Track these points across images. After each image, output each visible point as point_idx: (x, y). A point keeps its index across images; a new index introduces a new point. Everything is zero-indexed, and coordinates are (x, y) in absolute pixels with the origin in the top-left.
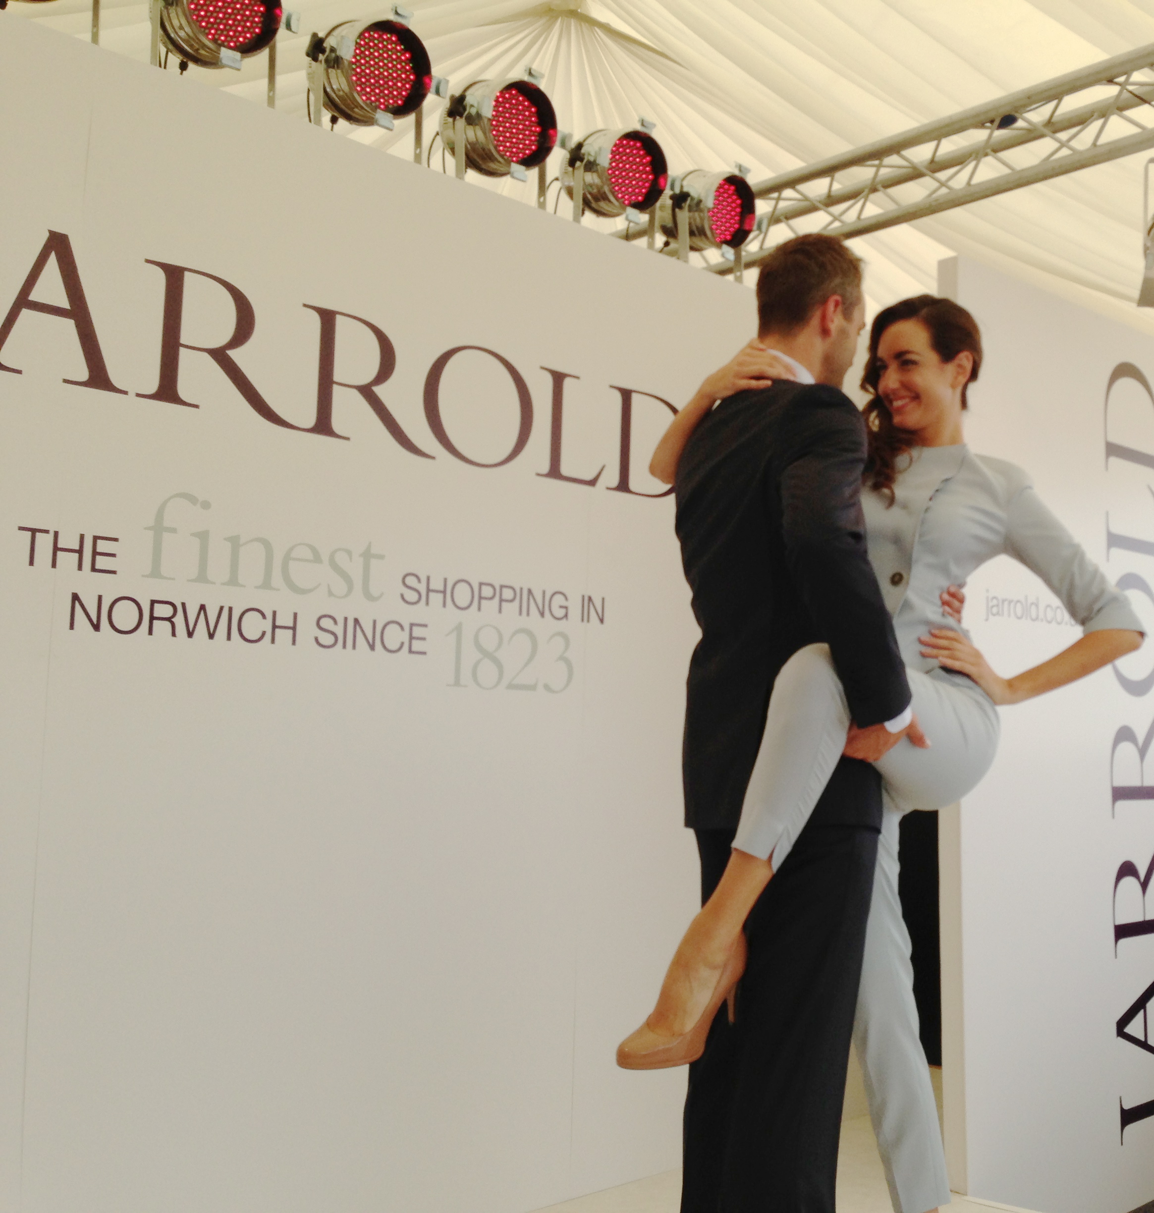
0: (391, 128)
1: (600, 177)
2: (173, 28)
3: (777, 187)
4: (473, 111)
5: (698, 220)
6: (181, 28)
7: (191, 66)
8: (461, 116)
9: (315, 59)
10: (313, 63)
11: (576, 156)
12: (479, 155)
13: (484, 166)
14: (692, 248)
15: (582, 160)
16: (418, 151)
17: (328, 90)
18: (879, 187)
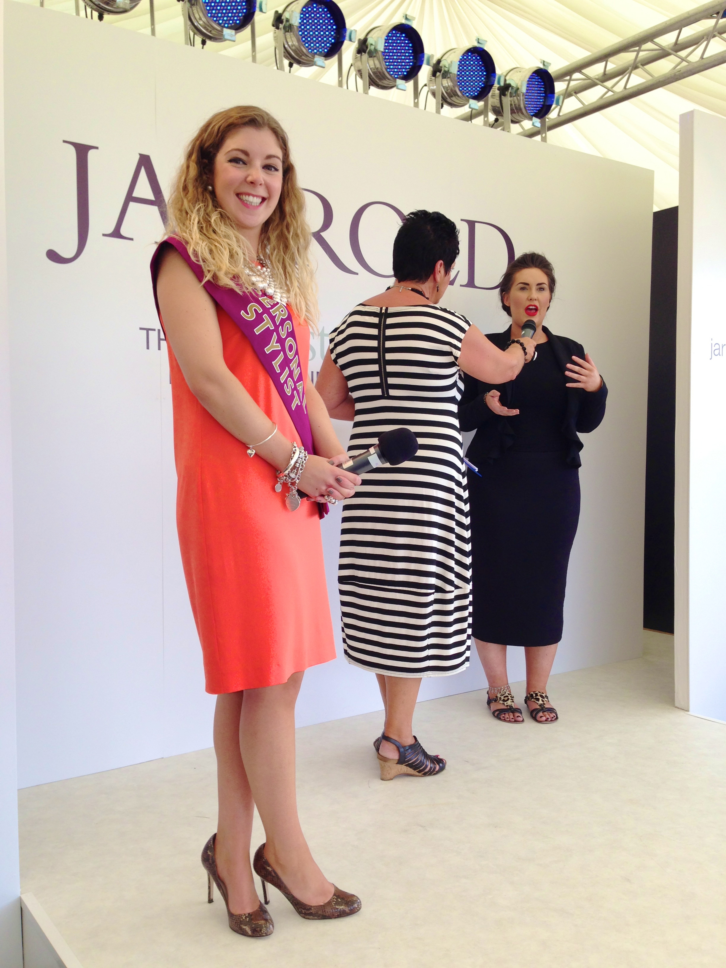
0: (323, 66)
1: (451, 81)
2: (196, 18)
3: (568, 73)
4: (372, 48)
5: (516, 102)
6: (200, 19)
7: (208, 42)
8: (365, 52)
9: (278, 28)
10: (277, 30)
11: (437, 69)
12: (377, 76)
13: (380, 83)
14: (513, 122)
15: (440, 71)
16: (340, 79)
17: (286, 46)
18: (639, 65)
